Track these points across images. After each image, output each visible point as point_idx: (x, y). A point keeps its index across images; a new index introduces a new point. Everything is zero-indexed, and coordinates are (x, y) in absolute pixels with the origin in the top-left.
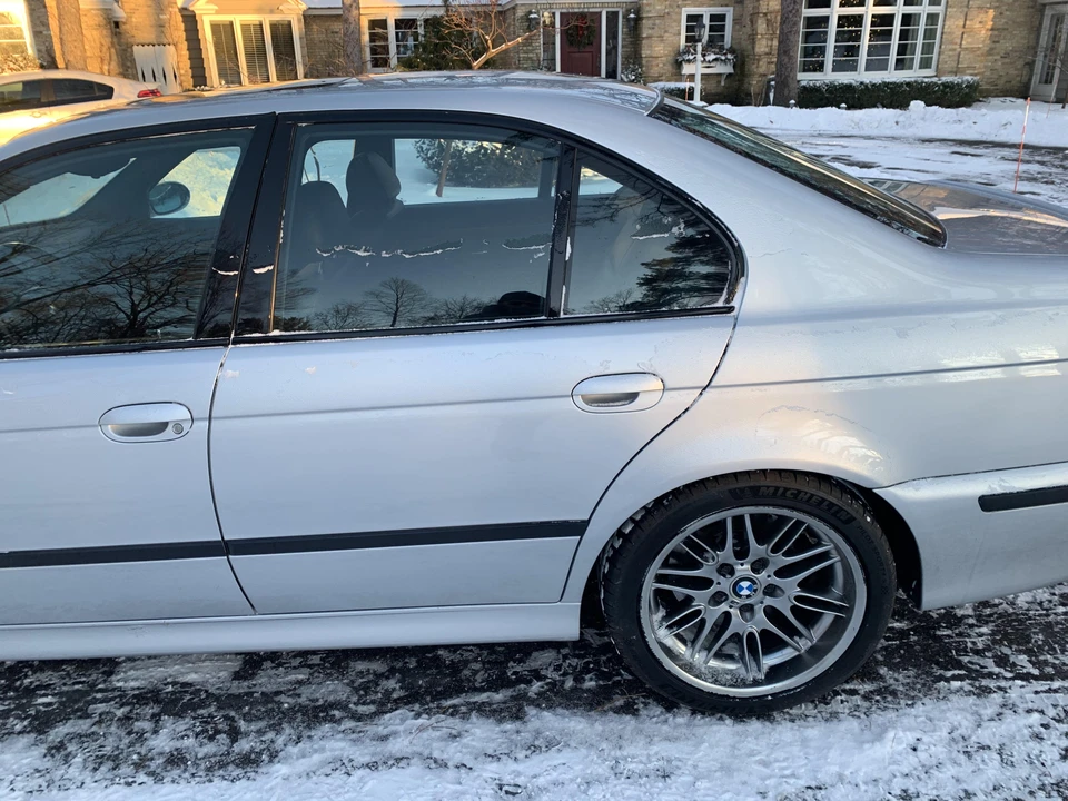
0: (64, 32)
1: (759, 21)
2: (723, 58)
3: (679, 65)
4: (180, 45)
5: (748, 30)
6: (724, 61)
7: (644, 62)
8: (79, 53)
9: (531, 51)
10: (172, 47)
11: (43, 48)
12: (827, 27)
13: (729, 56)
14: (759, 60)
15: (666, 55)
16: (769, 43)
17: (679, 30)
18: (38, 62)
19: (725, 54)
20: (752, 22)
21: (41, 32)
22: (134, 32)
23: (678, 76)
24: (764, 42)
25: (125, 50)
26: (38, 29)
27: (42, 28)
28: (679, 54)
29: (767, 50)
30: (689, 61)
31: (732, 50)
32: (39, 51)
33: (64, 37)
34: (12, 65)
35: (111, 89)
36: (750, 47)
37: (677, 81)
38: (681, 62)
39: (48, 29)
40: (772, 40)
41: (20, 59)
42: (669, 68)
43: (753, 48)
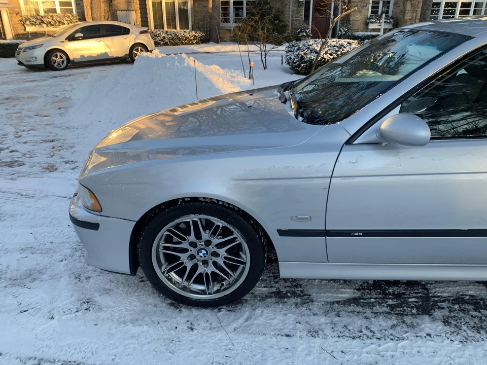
0: (93, 4)
1: (408, 4)
2: (389, 21)
3: (367, 24)
4: (137, 11)
5: (401, 8)
6: (389, 23)
7: (351, 23)
8: (99, 14)
9: (299, 17)
10: (134, 12)
11: (80, 11)
12: (439, 7)
13: (391, 20)
14: (406, 22)
15: (361, 19)
16: (412, 14)
17: (368, 8)
18: (78, 17)
19: (389, 19)
20: (404, 5)
21: (79, 4)
22: (118, 5)
23: (366, 29)
24: (410, 14)
25: (114, 13)
26: (78, 3)
27: (80, 2)
28: (367, 19)
29: (410, 18)
30: (372, 22)
31: (392, 18)
32: (78, 12)
33: (93, 6)
34: (67, 19)
35: (129, 30)
36: (402, 16)
37: (365, 31)
38: (368, 23)
39: (83, 3)
40: (413, 13)
41: (71, 16)
42: (362, 26)
43: (404, 17)
